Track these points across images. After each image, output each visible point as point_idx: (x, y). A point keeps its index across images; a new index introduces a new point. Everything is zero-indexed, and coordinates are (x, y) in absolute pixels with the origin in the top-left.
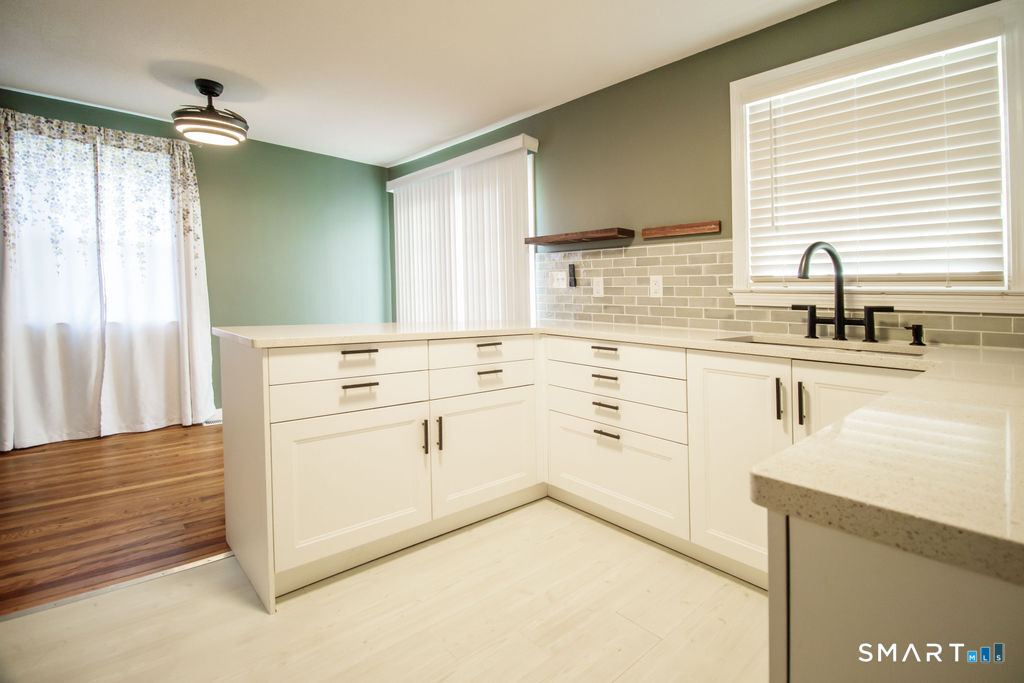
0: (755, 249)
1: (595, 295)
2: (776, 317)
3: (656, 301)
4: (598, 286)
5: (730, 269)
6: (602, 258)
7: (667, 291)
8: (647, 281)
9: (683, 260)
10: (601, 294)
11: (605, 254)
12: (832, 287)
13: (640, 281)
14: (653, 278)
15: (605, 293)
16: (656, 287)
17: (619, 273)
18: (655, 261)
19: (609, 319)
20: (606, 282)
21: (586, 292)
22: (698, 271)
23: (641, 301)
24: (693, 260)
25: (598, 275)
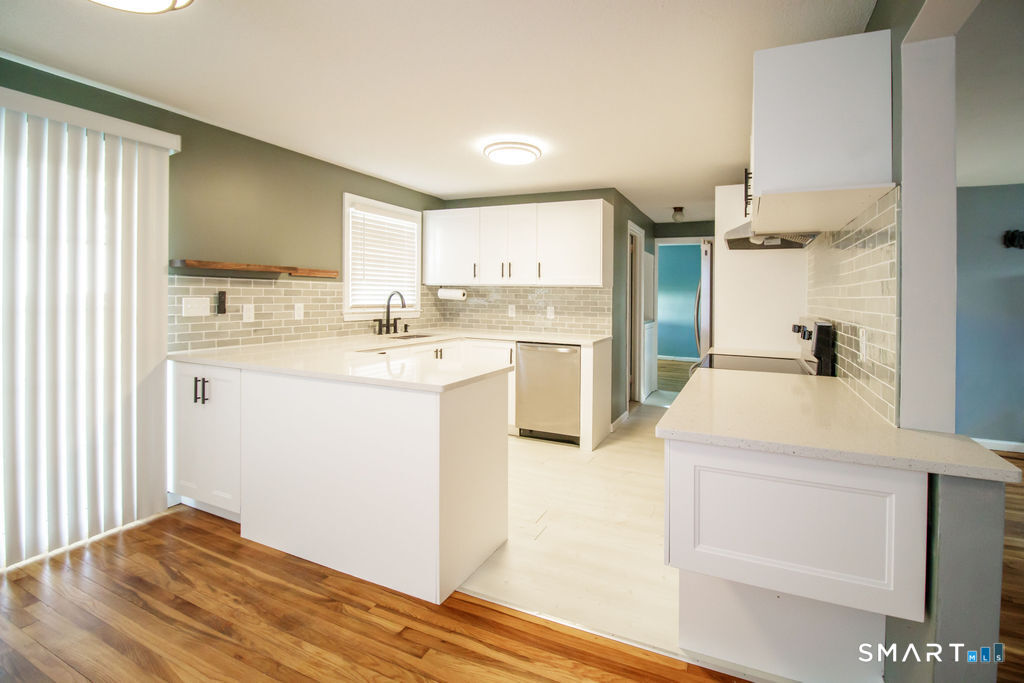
0: (353, 290)
1: (245, 320)
2: (359, 326)
3: (298, 322)
4: (249, 313)
5: (341, 300)
6: (252, 288)
7: (306, 314)
8: (293, 307)
9: (316, 293)
10: (252, 320)
11: (255, 283)
12: (386, 310)
13: (287, 308)
14: (297, 305)
15: (256, 318)
16: (299, 313)
17: (270, 301)
18: (299, 293)
19: (258, 341)
20: (256, 309)
21: (233, 318)
22: (325, 301)
23: (287, 323)
24: (323, 293)
25: (250, 303)
